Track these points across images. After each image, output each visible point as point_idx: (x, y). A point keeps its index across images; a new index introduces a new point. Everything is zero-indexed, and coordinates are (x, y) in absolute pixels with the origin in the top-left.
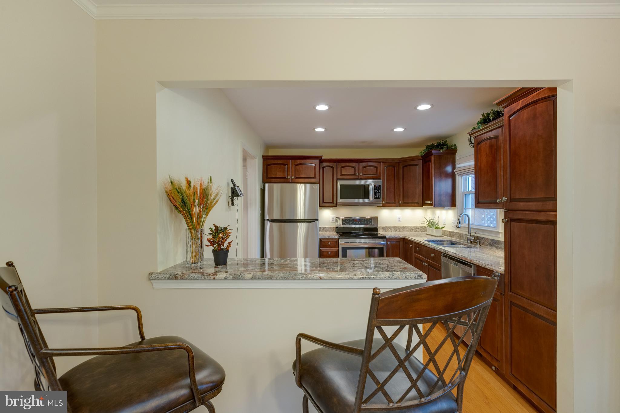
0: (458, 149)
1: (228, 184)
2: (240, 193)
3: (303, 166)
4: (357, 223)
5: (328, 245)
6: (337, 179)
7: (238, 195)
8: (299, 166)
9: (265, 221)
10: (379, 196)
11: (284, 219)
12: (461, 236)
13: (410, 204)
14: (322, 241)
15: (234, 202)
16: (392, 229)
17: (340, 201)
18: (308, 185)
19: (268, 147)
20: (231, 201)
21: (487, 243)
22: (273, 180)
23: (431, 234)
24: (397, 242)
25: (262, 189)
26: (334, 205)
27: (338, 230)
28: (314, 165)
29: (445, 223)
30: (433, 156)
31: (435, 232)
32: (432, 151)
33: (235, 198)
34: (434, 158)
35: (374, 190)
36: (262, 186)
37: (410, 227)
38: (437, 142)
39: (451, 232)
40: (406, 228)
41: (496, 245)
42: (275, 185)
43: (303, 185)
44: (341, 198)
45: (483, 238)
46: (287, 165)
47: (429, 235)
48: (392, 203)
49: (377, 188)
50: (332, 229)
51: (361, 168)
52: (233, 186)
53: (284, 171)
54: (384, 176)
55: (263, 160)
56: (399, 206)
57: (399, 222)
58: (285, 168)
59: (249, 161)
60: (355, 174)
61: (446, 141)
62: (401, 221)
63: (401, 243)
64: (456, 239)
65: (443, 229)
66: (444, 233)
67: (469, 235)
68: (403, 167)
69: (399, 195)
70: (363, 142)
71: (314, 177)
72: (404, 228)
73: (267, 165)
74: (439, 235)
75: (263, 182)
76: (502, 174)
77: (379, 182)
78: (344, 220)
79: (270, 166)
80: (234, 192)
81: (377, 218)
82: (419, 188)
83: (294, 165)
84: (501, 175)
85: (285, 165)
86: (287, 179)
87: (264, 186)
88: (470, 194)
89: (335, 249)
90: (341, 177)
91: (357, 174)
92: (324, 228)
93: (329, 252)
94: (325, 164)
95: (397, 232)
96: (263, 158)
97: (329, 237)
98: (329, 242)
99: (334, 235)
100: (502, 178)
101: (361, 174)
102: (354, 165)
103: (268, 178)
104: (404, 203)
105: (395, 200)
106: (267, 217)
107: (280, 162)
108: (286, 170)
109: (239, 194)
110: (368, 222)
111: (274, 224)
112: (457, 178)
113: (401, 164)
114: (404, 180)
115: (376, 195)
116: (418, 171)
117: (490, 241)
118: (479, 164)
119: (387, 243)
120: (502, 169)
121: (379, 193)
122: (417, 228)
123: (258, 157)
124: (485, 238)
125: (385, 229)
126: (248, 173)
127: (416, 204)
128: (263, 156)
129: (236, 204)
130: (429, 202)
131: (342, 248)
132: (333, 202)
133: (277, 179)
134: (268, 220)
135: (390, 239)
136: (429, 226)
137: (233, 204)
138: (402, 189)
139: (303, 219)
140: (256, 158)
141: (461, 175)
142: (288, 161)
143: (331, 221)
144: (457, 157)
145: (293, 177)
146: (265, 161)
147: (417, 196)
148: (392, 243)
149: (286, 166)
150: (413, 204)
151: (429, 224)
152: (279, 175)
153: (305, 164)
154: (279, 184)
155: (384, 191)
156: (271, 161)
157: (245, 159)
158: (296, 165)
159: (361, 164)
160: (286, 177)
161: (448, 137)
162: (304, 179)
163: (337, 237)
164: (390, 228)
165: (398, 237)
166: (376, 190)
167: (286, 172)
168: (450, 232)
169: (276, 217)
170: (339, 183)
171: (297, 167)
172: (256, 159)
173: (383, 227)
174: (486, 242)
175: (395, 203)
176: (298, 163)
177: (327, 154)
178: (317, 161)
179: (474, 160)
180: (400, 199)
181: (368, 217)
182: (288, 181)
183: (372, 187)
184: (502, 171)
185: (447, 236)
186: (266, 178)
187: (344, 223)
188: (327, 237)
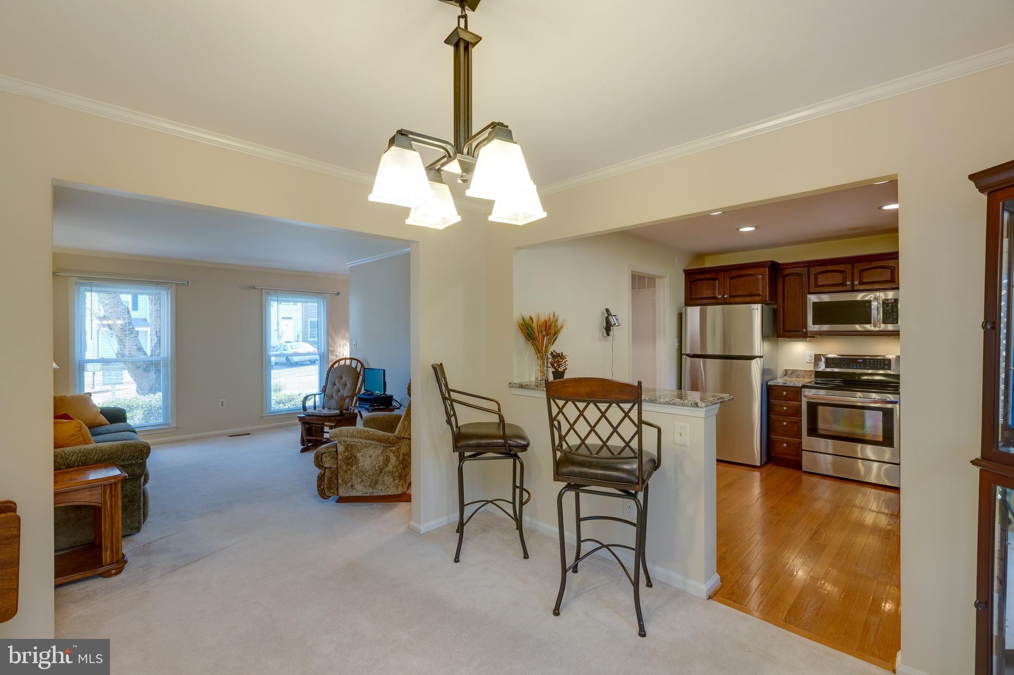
2: (614, 322)
3: (742, 279)
4: (858, 366)
5: (782, 396)
6: (808, 293)
7: (611, 325)
8: (736, 279)
9: (683, 356)
10: (893, 319)
11: (727, 354)
14: (772, 389)
15: (611, 332)
17: (812, 327)
20: (606, 331)
22: (699, 301)
26: (803, 334)
27: (818, 375)
28: (761, 276)
33: (611, 328)
35: (883, 309)
44: (815, 323)
46: (718, 279)
49: (887, 304)
50: (809, 374)
51: (855, 272)
52: (607, 316)
53: (714, 289)
55: (685, 276)
58: (715, 284)
59: (657, 281)
60: (843, 284)
71: (759, 293)
73: (690, 282)
75: (684, 306)
78: (829, 360)
79: (694, 283)
83: (728, 279)
85: (715, 279)
86: (718, 298)
89: (794, 403)
90: (816, 290)
91: (848, 283)
92: (794, 371)
93: (784, 406)
94: (786, 271)
96: (685, 273)
97: (784, 383)
98: (784, 390)
101: (856, 283)
102: (842, 269)
103: (691, 299)
106: (686, 352)
107: (708, 276)
108: (717, 286)
109: (613, 324)
110: (880, 365)
115: (886, 316)
121: (893, 314)
123: (669, 275)
126: (656, 296)
128: (685, 271)
131: (808, 402)
132: (801, 331)
133: (704, 300)
137: (608, 334)
142: (720, 273)
143: (807, 360)
145: (727, 296)
146: (688, 277)
149: (717, 282)
152: (707, 293)
153: (744, 275)
154: (700, 307)
156: (696, 276)
158: (731, 278)
159: (856, 265)
162: (743, 298)
166: (886, 308)
167: (717, 290)
170: (812, 299)
171: (733, 281)
176: (735, 275)
178: (765, 269)
182: (720, 302)
183: (877, 304)
186: (689, 299)
187: (829, 365)
188: (782, 384)
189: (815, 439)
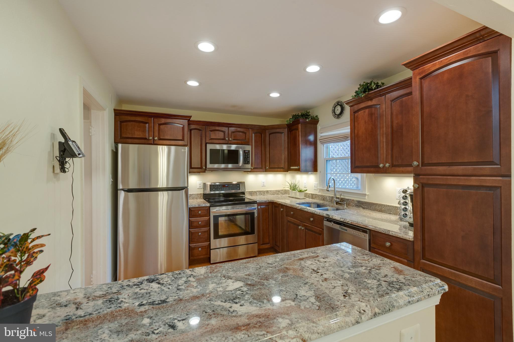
0: (319, 120)
1: (53, 136)
2: (77, 151)
3: (169, 126)
4: (225, 189)
5: (198, 214)
6: (206, 144)
7: (73, 155)
8: (164, 125)
9: (118, 191)
10: (248, 161)
11: (144, 187)
12: (324, 198)
13: (276, 170)
14: (191, 210)
15: (67, 166)
16: (257, 193)
17: (209, 166)
18: (173, 148)
19: (121, 100)
20: (60, 165)
21: (353, 205)
22: (130, 140)
23: (294, 196)
24: (266, 206)
25: (113, 150)
26: (203, 170)
27: (206, 197)
28: (182, 126)
29: (306, 187)
30: (300, 124)
31: (298, 195)
32: (299, 120)
33: (67, 159)
34: (301, 126)
35: (244, 155)
36: (114, 148)
37: (273, 191)
38: (301, 113)
39: (314, 194)
40: (269, 192)
41: (363, 206)
42: (131, 146)
43: (165, 148)
44: (211, 163)
45: (348, 200)
46: (149, 123)
47: (292, 197)
48: (260, 169)
49: (246, 154)
50: (200, 196)
51: (230, 132)
52: (63, 140)
53: (144, 131)
54: (252, 142)
55: (115, 115)
56: (266, 171)
57: (264, 186)
58: (145, 127)
59: (94, 112)
60: (224, 139)
61: (309, 112)
62: (265, 185)
63: (270, 207)
64: (319, 201)
65: (305, 192)
66: (307, 196)
67: (335, 197)
68: (270, 134)
69: (266, 161)
70: (234, 106)
71: (181, 139)
72: (267, 192)
73: (120, 122)
74: (302, 198)
75: (115, 142)
76: (385, 140)
77: (248, 148)
78: (212, 186)
79: (125, 123)
80: (65, 149)
81: (244, 183)
82: (284, 155)
83: (157, 125)
84: (383, 142)
85: (146, 123)
86: (149, 139)
87: (117, 148)
88: (330, 160)
89: (206, 218)
90: (210, 141)
91: (227, 139)
92: (191, 195)
93: (199, 221)
94: (193, 127)
95: (262, 196)
96: (115, 113)
97: (199, 205)
98: (199, 210)
99: (202, 203)
100: (385, 144)
101: (230, 139)
102: (223, 130)
103: (122, 138)
104: (270, 168)
105: (262, 166)
106: (120, 186)
107: (139, 120)
108: (147, 129)
109: (77, 153)
110: (236, 187)
111: (130, 194)
112: (319, 145)
113: (267, 131)
114: (271, 147)
115: (245, 160)
116: (283, 138)
117: (356, 202)
118: (356, 132)
119: (258, 208)
120: (385, 136)
121: (248, 159)
122: (279, 191)
123: (108, 109)
124: (350, 200)
125: (251, 193)
126: (92, 129)
127: (281, 169)
128: (115, 110)
129: (71, 169)
130: (296, 168)
131: (214, 216)
132: (201, 168)
133: (135, 140)
134: (122, 190)
135: (260, 204)
136: (291, 189)
137: (63, 170)
138: (268, 155)
139: (165, 187)
140: (103, 109)
141: (323, 143)
142: (150, 118)
143: (198, 187)
144: (319, 127)
145: (156, 138)
146: (118, 116)
147: (283, 162)
148: (262, 207)
149: (147, 125)
150: (279, 169)
151: (291, 187)
152: (138, 134)
153: (170, 124)
154: (137, 145)
155: (252, 158)
156: (126, 117)
157: (87, 108)
158: (160, 125)
159: (230, 128)
160: (148, 138)
161: (312, 108)
162: (169, 141)
163: (208, 205)
164: (256, 192)
165: (267, 201)
166: (245, 155)
167: (147, 132)
168: (312, 195)
169: (131, 187)
170: (210, 147)
171: (162, 126)
172: (105, 110)
173: (250, 192)
174: (352, 203)
175: (262, 168)
176: (163, 122)
177: (197, 116)
178: (185, 122)
179: (349, 127)
180: (266, 165)
181: (234, 183)
182: (150, 143)
183: (241, 152)
184: (385, 138)
185: (309, 198)
186: (119, 138)
187: (212, 189)
188: (198, 206)
189: (218, 240)
